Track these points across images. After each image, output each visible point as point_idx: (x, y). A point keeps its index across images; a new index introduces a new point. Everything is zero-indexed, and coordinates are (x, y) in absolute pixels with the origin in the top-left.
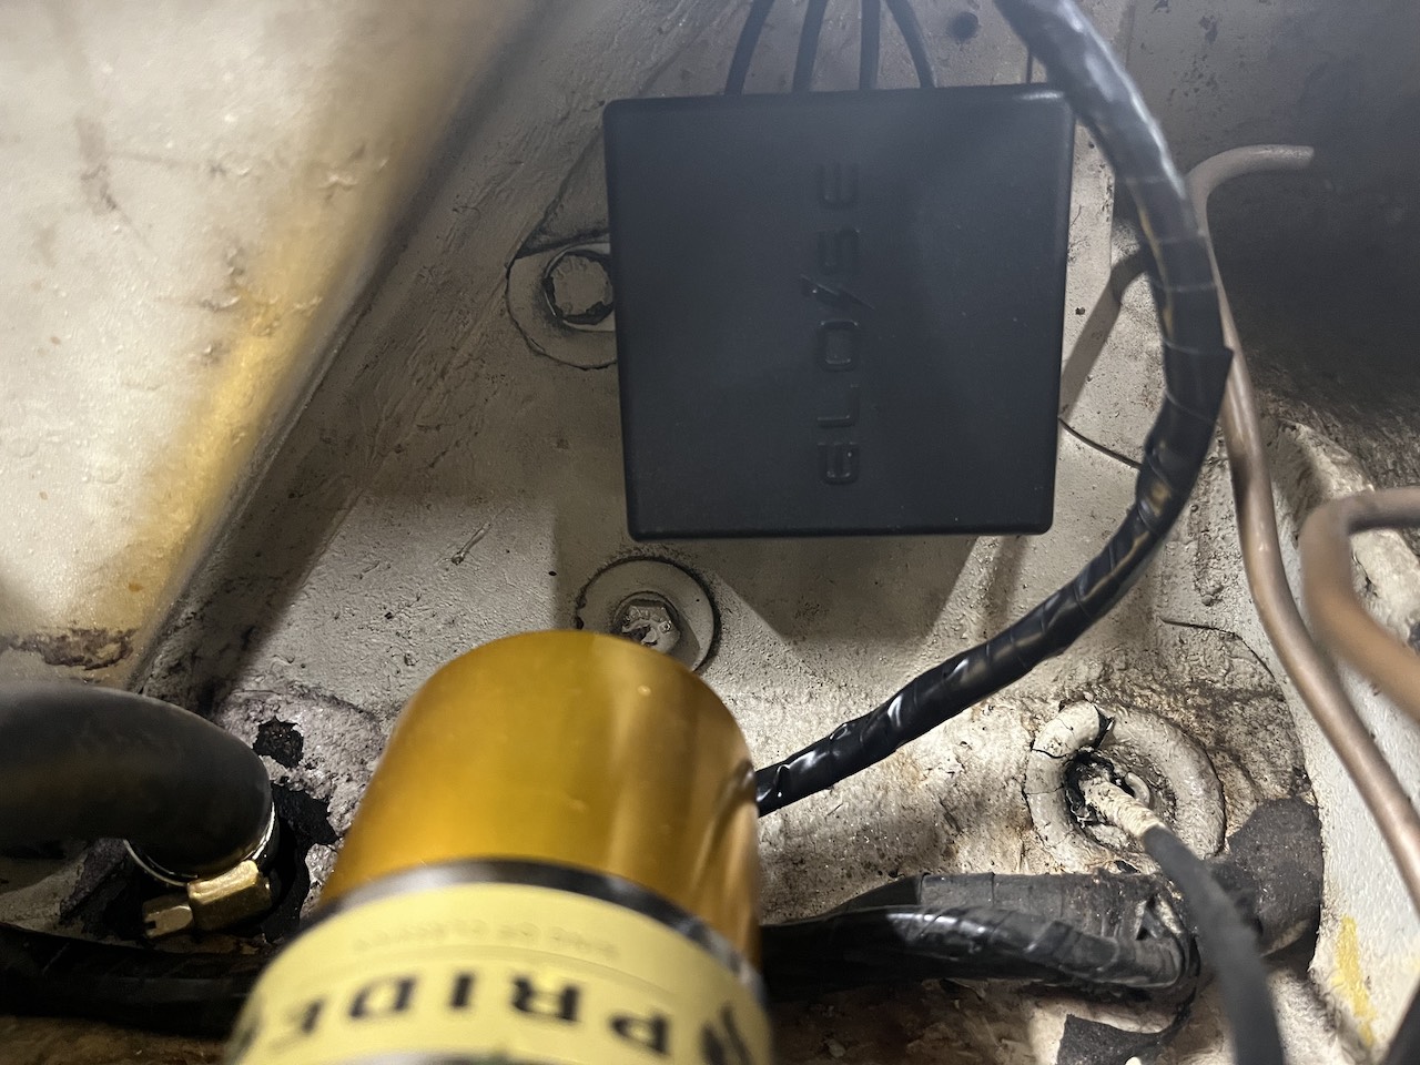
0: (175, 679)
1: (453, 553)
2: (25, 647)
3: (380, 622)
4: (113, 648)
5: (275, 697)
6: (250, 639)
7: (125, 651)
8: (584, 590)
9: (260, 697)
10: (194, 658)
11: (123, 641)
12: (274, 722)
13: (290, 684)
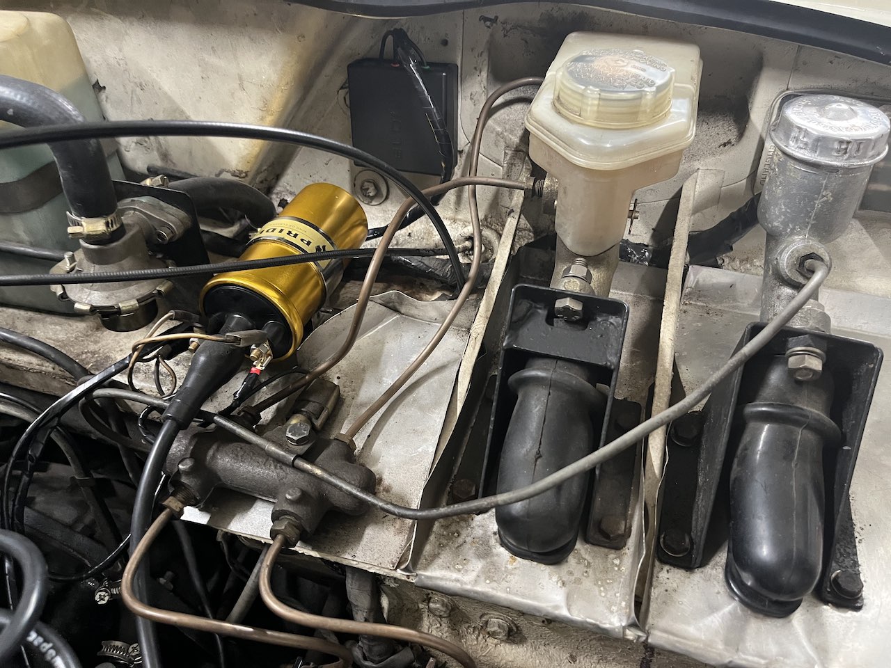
0: (261, 185)
1: (325, 162)
2: (227, 172)
3: (309, 178)
4: (244, 174)
5: (284, 193)
6: (278, 177)
7: (246, 175)
8: (356, 176)
9: (280, 192)
10: (266, 180)
11: (246, 173)
12: (283, 199)
13: (288, 190)
